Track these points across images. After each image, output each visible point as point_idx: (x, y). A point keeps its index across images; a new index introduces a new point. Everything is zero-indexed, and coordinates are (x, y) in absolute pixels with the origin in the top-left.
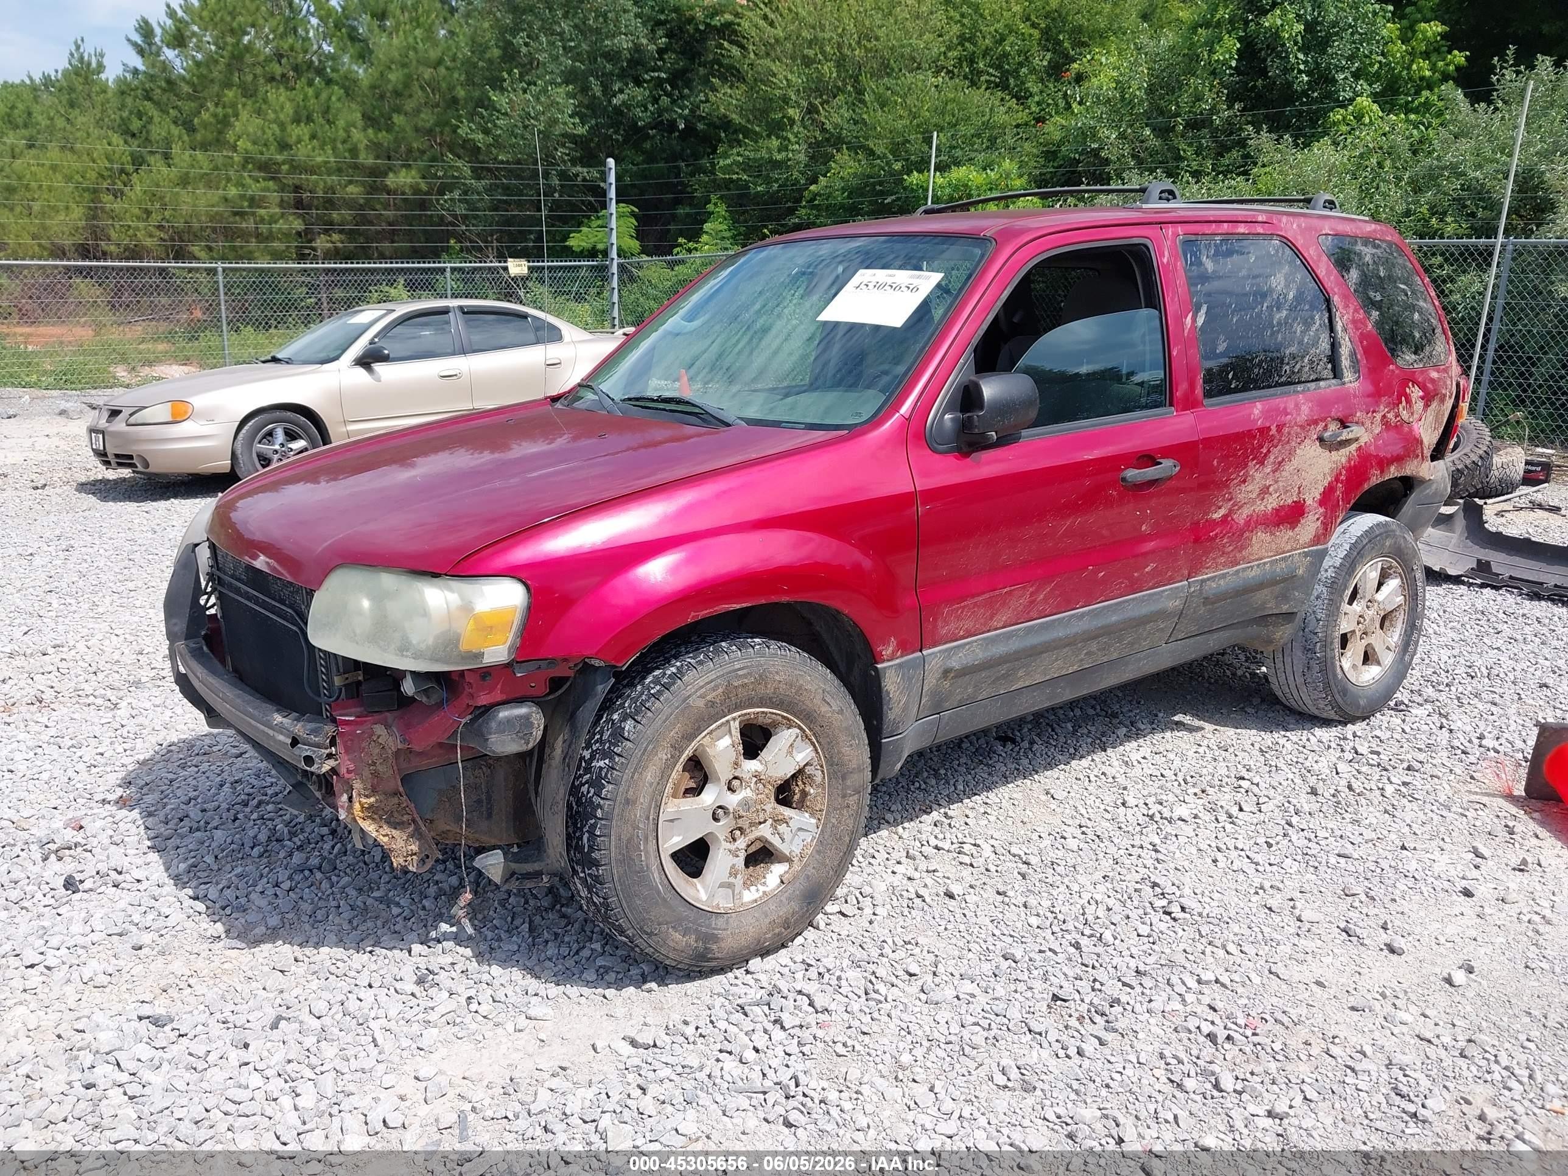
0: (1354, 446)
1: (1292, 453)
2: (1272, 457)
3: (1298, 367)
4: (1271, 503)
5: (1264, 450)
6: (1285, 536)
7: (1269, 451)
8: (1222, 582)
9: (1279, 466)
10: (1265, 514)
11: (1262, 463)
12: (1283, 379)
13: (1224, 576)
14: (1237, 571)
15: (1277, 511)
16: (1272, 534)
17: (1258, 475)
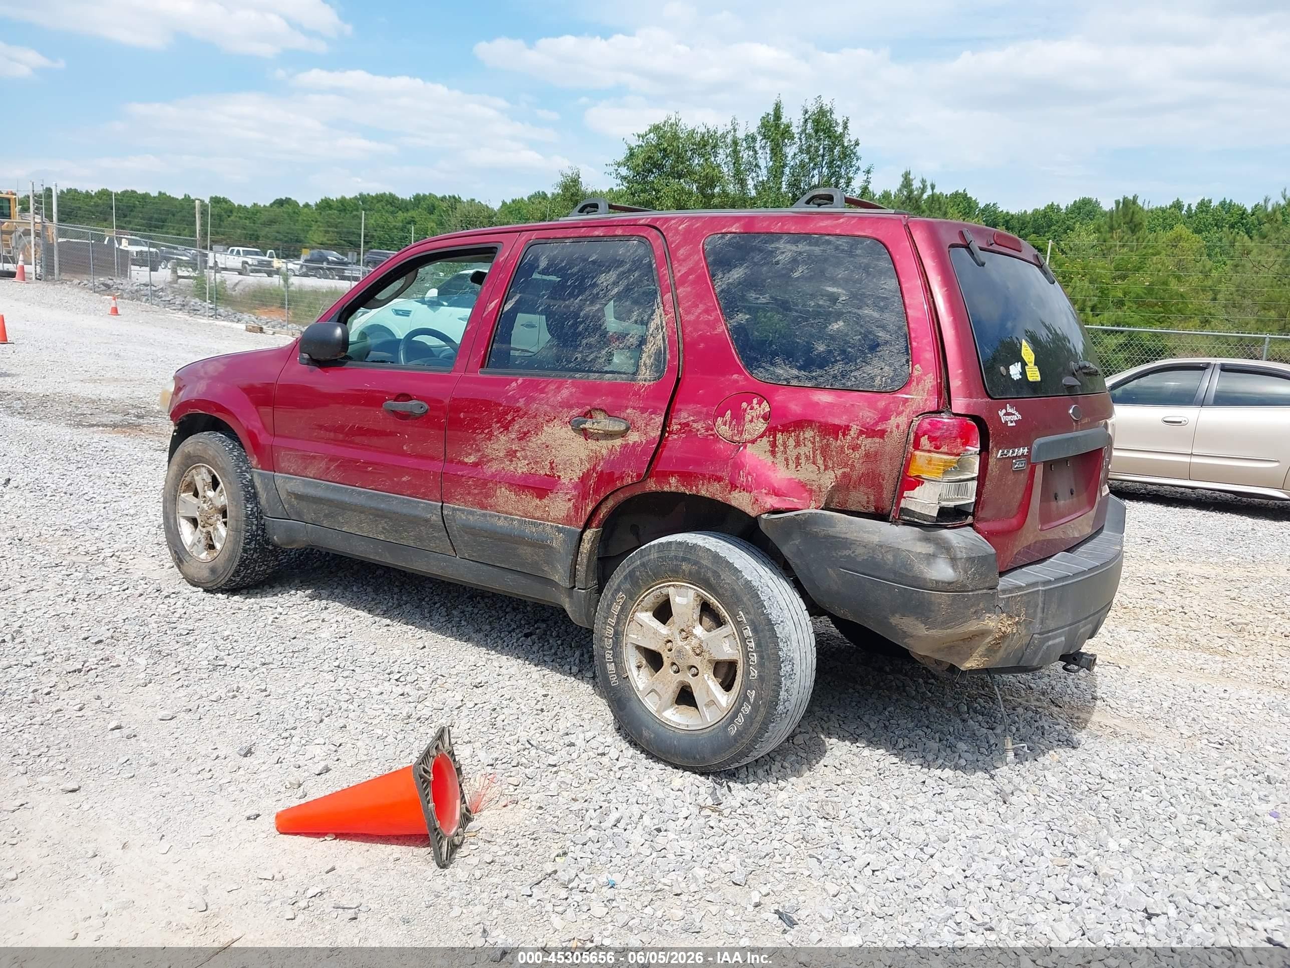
0: (618, 442)
1: (538, 428)
2: (517, 427)
3: (592, 356)
4: (521, 467)
5: (509, 418)
6: (531, 503)
7: (513, 419)
8: (471, 517)
9: (523, 436)
10: (513, 476)
11: (506, 428)
12: (572, 365)
13: (472, 513)
14: (484, 515)
15: (526, 477)
16: (516, 495)
17: (503, 438)
